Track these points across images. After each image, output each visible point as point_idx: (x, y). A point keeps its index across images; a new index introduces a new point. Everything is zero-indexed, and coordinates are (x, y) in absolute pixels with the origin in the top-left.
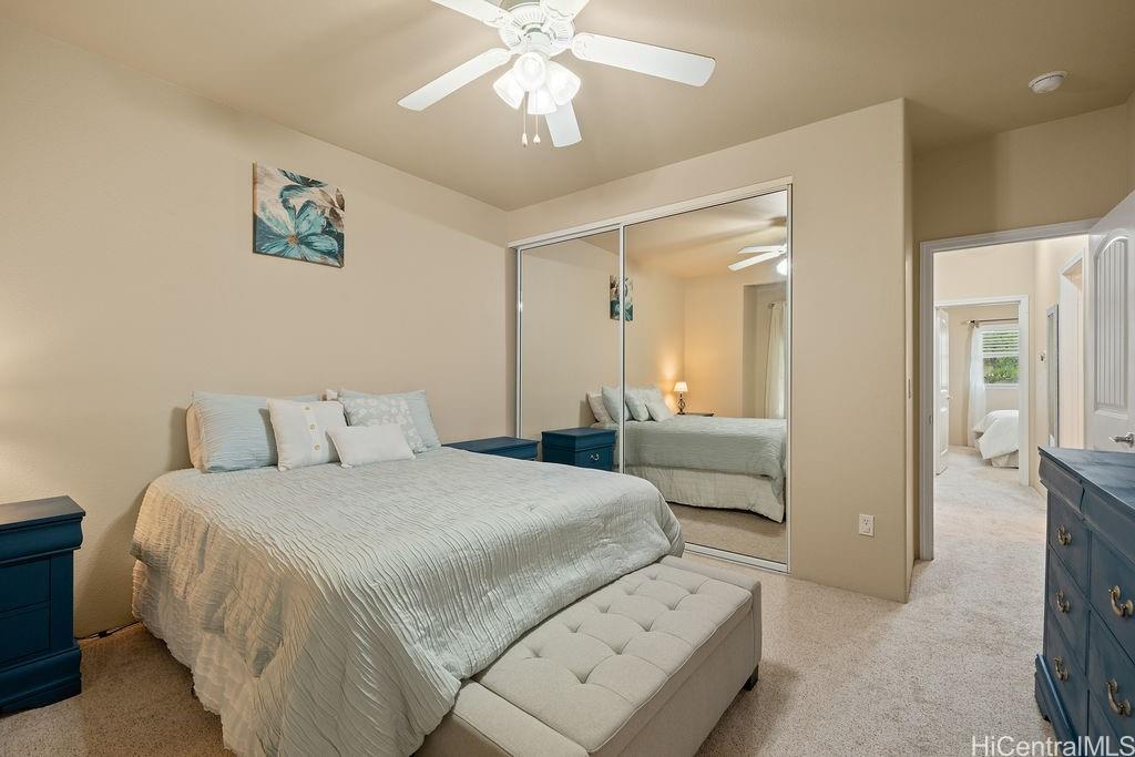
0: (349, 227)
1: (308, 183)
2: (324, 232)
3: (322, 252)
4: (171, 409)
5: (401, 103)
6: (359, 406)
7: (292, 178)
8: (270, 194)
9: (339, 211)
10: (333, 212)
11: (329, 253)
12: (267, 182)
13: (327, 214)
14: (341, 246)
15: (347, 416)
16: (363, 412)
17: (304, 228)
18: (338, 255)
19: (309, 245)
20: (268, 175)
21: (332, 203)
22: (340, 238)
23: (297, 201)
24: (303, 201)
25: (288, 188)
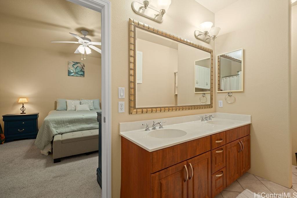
0: (85, 70)
1: (77, 63)
2: (80, 71)
3: (80, 75)
4: (54, 101)
5: (75, 53)
6: (82, 101)
7: (75, 63)
8: (70, 66)
9: (84, 67)
10: (82, 67)
11: (81, 75)
12: (70, 64)
13: (81, 68)
14: (84, 73)
15: (80, 103)
16: (83, 102)
17: (77, 71)
18: (83, 75)
19: (78, 74)
20: (70, 63)
21: (82, 66)
22: (84, 72)
23: (75, 66)
24: (77, 66)
25: (74, 65)
